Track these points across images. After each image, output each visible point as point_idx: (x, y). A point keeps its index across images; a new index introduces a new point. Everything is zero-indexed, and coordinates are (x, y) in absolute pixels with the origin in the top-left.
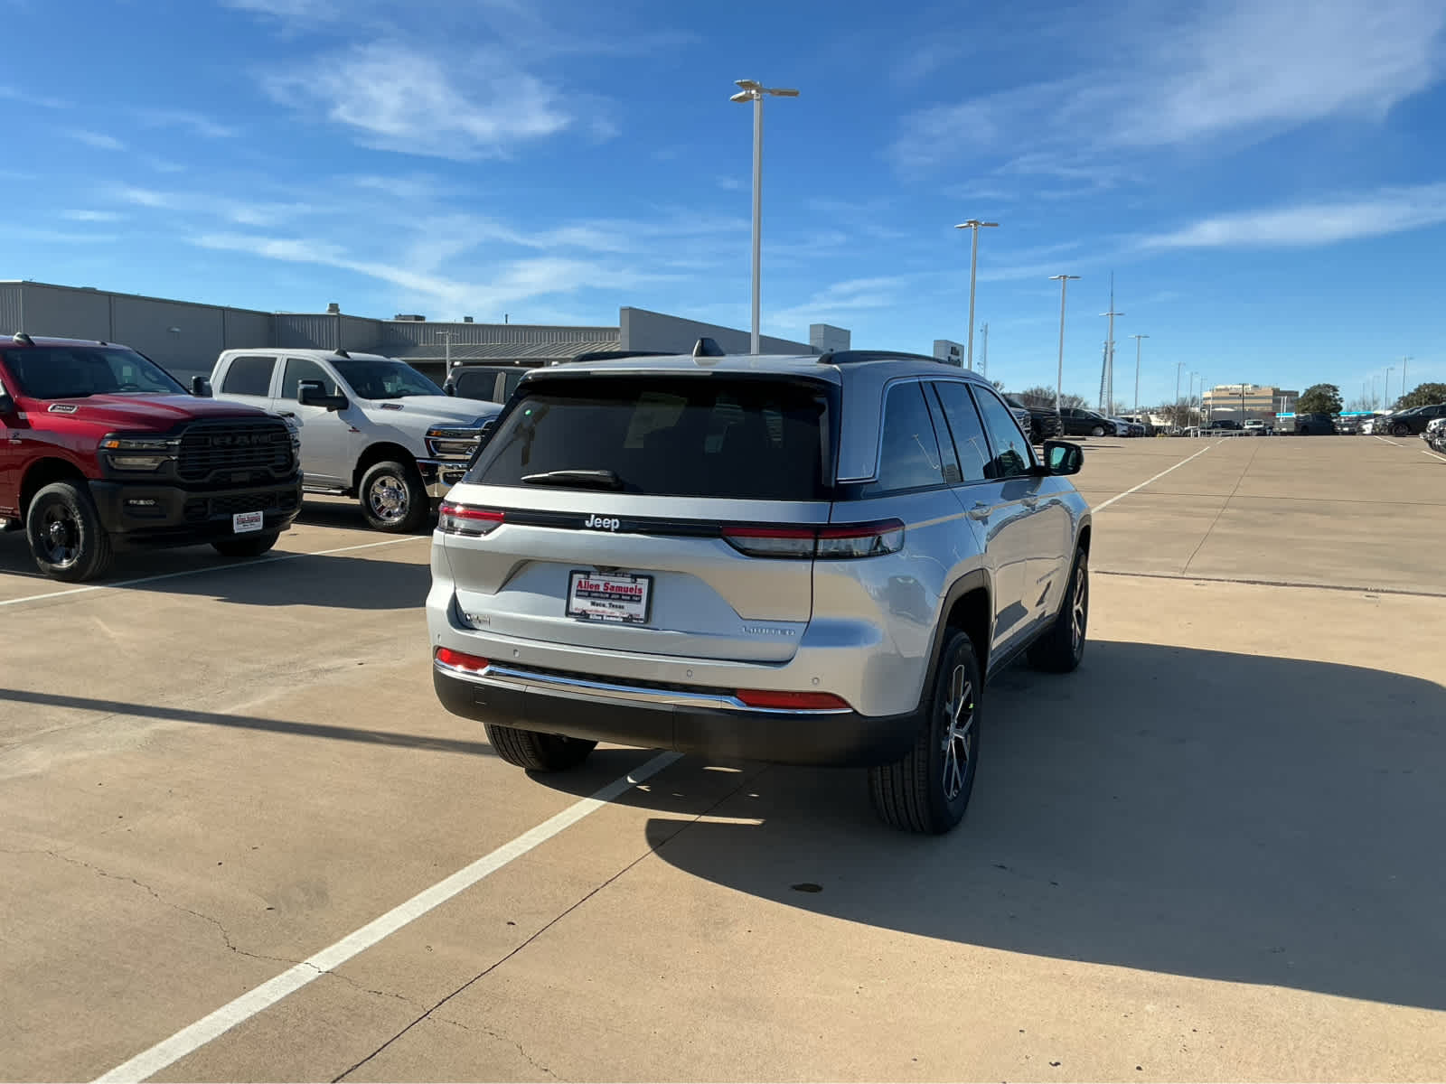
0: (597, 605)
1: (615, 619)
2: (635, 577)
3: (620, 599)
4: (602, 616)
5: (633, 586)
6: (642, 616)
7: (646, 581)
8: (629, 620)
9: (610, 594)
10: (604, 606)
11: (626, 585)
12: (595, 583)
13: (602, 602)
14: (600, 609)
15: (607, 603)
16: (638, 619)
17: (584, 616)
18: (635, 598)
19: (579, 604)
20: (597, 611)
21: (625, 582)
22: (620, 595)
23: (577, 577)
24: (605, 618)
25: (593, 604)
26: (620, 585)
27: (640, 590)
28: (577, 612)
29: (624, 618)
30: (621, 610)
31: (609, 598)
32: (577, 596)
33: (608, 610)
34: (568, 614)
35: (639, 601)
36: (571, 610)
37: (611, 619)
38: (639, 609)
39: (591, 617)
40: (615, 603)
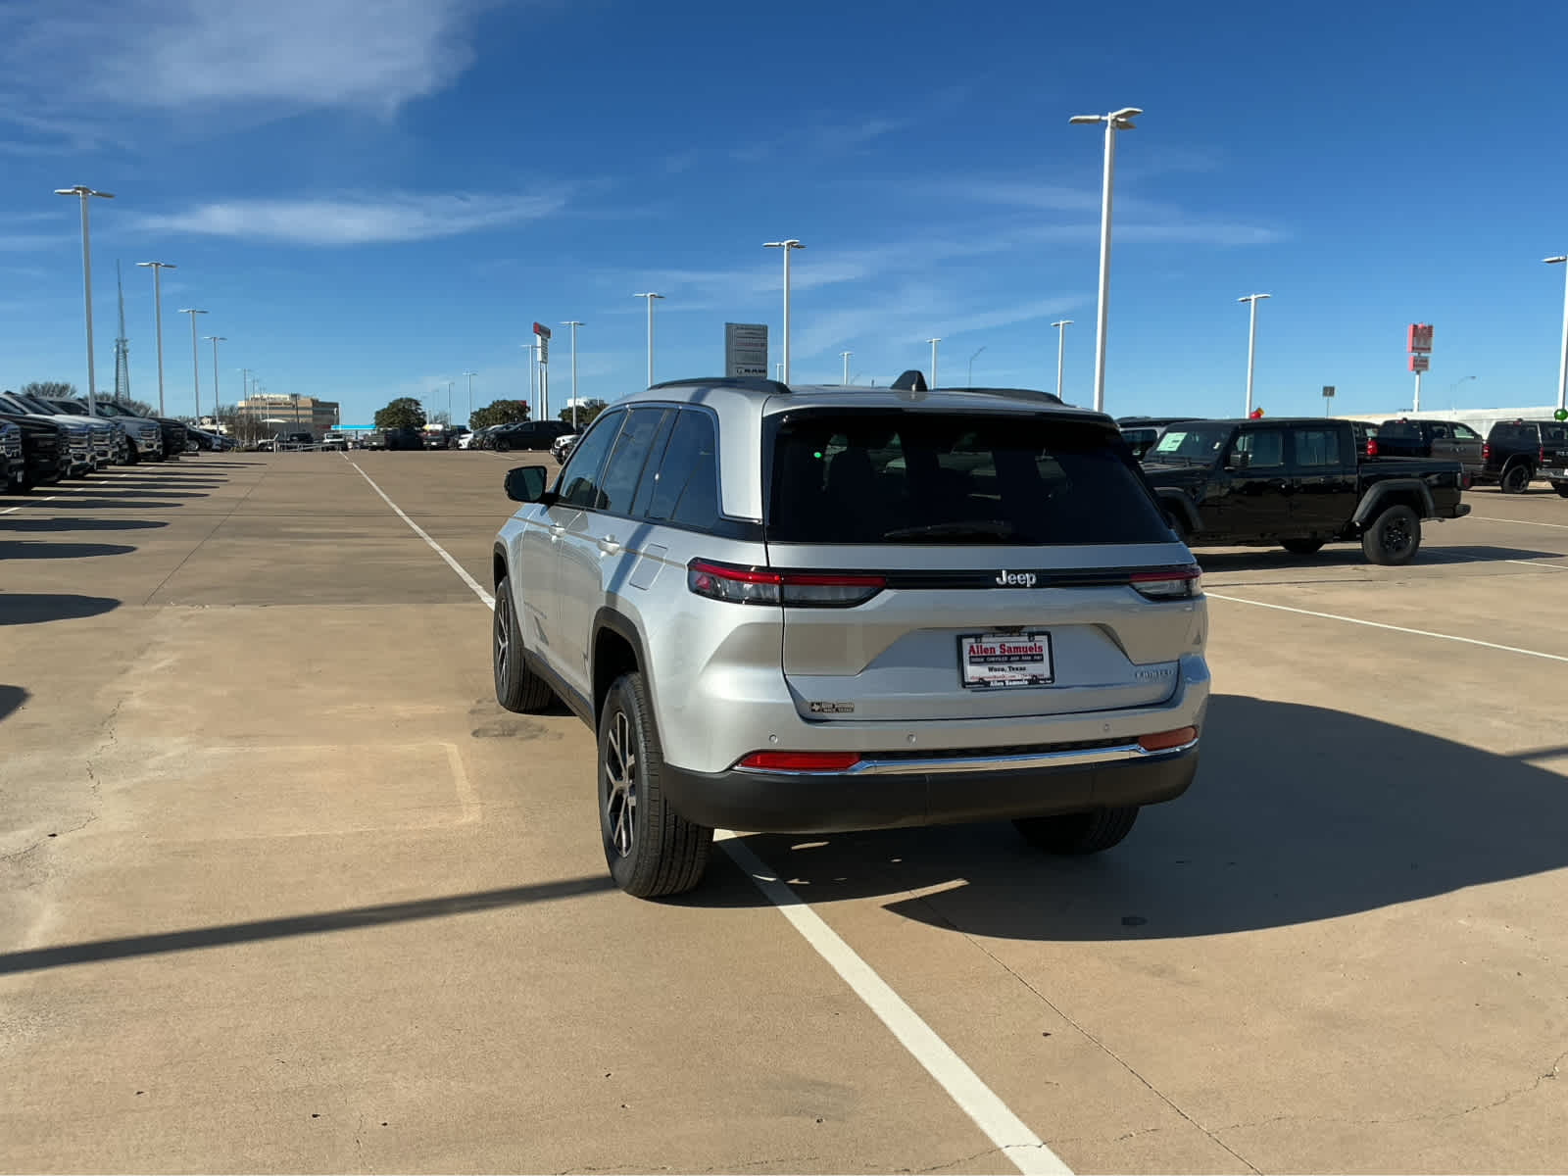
0: (996, 670)
1: (1018, 683)
2: (1031, 635)
3: (1020, 660)
4: (1004, 682)
5: (1032, 644)
6: (1047, 674)
7: (1044, 638)
8: (1034, 681)
9: (1009, 657)
10: (1003, 670)
11: (1024, 645)
12: (988, 646)
13: (1001, 666)
14: (1001, 673)
15: (1006, 667)
16: (1044, 680)
17: (983, 684)
18: (1036, 658)
19: (973, 672)
20: (995, 677)
21: (1022, 642)
22: (1020, 656)
23: (967, 643)
24: (1007, 683)
25: (990, 669)
26: (1017, 645)
27: (1040, 648)
28: (972, 681)
29: (1028, 680)
30: (1022, 672)
31: (1009, 661)
32: (972, 663)
33: (1008, 675)
34: (965, 685)
35: (1042, 660)
36: (966, 681)
37: (1015, 683)
38: (1042, 669)
39: (992, 684)
40: (1014, 666)
